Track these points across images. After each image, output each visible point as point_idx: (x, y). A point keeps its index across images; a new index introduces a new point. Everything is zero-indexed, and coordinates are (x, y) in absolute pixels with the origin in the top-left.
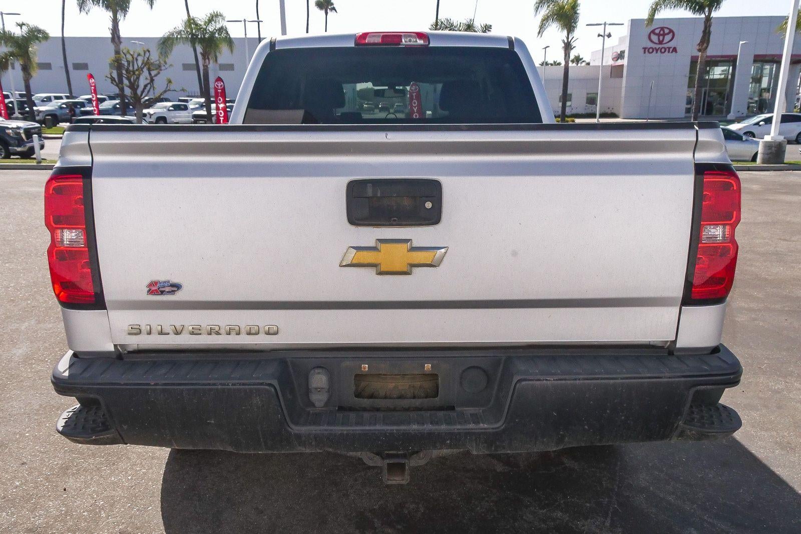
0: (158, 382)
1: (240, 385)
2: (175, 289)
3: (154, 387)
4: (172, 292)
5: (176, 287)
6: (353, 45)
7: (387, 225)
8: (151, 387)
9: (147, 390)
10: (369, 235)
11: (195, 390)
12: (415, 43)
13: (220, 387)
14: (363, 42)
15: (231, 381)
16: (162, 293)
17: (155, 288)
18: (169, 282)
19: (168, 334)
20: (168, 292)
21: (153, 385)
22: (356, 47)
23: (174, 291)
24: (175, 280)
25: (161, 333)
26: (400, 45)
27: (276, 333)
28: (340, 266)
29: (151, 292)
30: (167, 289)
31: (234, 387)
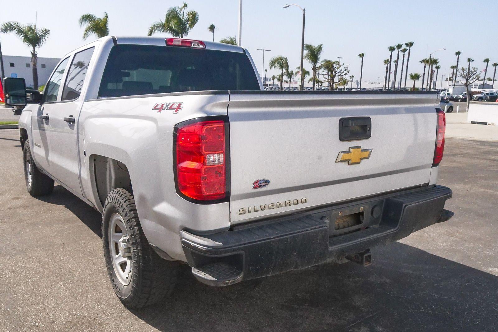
0: (274, 236)
1: (314, 229)
2: (267, 183)
3: (273, 239)
4: (265, 186)
5: (267, 182)
6: (165, 45)
7: (353, 140)
8: (272, 240)
9: (270, 242)
10: (346, 145)
11: (293, 237)
12: (198, 47)
13: (305, 232)
14: (170, 44)
15: (309, 228)
16: (260, 187)
17: (258, 184)
18: (264, 180)
19: (259, 211)
20: (263, 186)
21: (273, 238)
22: (167, 46)
23: (266, 185)
24: (267, 179)
25: (255, 211)
26: (191, 47)
27: (305, 202)
28: (336, 162)
29: (255, 187)
30: (263, 184)
31: (312, 231)
